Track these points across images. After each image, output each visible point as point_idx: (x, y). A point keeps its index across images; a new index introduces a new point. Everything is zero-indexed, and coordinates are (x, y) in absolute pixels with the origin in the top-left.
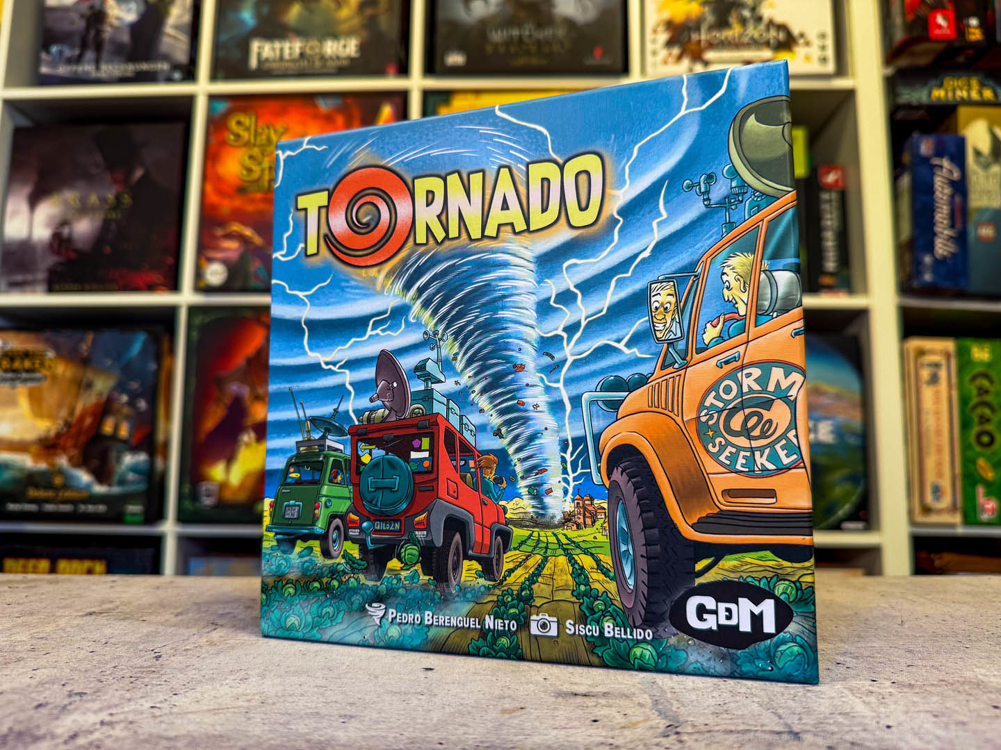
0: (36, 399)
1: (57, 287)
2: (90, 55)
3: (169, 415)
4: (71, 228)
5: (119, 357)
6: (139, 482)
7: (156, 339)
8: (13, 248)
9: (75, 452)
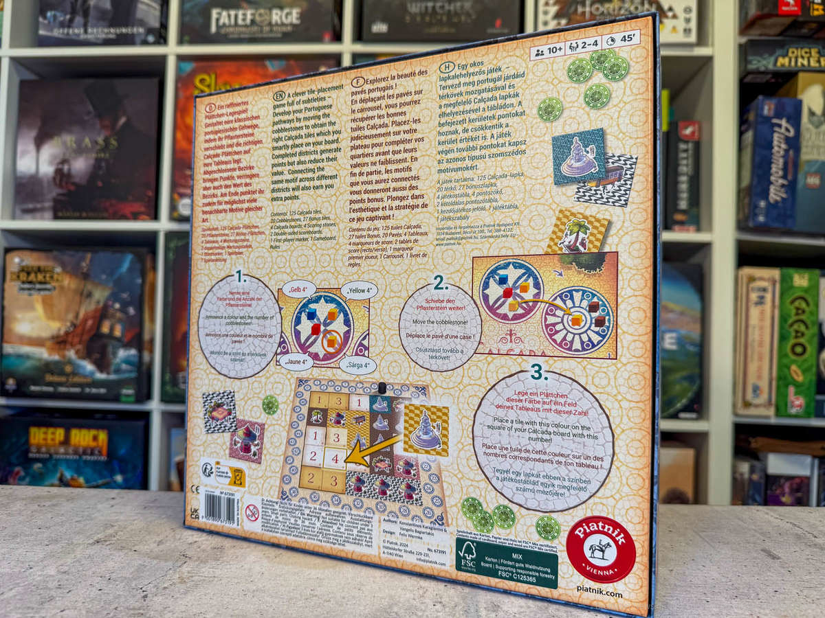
0: (48, 305)
1: (60, 214)
2: (79, 20)
3: (153, 319)
4: (70, 165)
5: (111, 274)
6: (131, 371)
7: (140, 259)
8: (24, 181)
9: (79, 347)
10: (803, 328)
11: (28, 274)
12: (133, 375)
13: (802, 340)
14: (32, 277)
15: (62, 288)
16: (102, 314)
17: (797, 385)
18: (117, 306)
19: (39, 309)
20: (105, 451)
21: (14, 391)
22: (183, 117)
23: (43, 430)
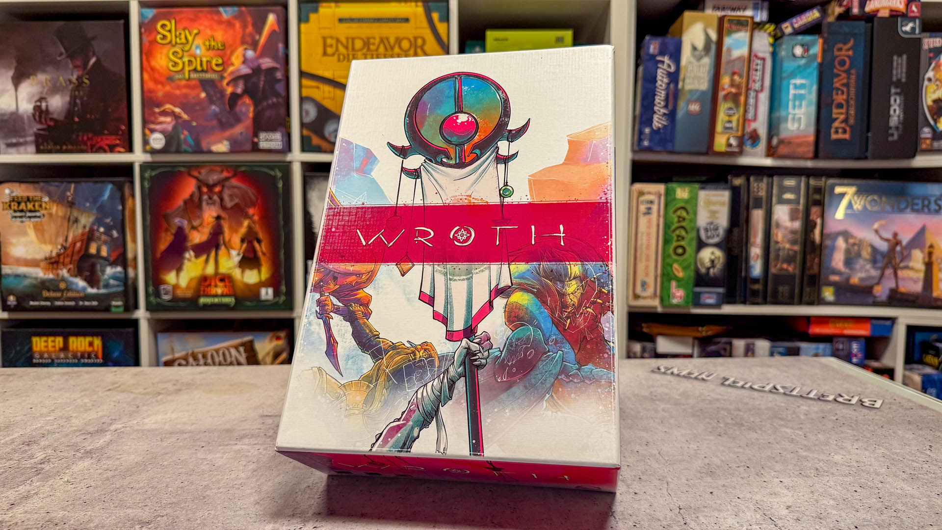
0: (39, 230)
1: (42, 148)
3: (134, 240)
4: (47, 102)
5: (95, 201)
6: (118, 286)
7: (120, 188)
8: (6, 118)
9: (71, 266)
10: (683, 233)
11: (19, 203)
12: (121, 289)
13: (682, 243)
14: (23, 206)
15: (51, 215)
16: (89, 237)
17: (678, 280)
18: (102, 230)
19: (32, 233)
20: (100, 354)
21: (15, 306)
22: (148, 61)
23: (44, 339)
